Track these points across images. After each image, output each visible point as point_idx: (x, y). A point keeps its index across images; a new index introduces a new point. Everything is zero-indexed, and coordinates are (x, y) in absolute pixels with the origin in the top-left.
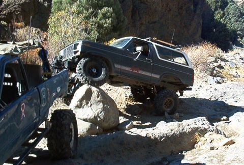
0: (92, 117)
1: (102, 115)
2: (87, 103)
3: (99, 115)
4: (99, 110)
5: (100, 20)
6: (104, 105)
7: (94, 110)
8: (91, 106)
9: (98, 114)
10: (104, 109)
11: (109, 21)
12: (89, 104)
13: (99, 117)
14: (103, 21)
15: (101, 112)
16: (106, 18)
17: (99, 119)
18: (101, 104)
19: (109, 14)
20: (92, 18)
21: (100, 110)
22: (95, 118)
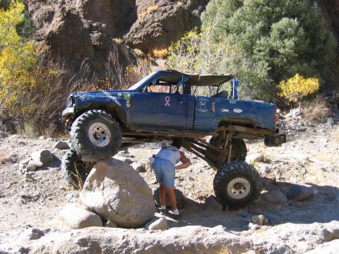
0: (101, 206)
1: (115, 205)
2: (99, 185)
3: (112, 204)
4: (112, 197)
5: (275, 40)
6: (121, 189)
7: (105, 196)
8: (103, 189)
9: (109, 202)
10: (119, 195)
11: (289, 43)
12: (101, 187)
13: (111, 207)
14: (278, 43)
15: (115, 200)
16: (286, 37)
17: (110, 210)
18: (118, 187)
19: (289, 29)
20: (260, 39)
21: (114, 196)
22: (105, 207)
